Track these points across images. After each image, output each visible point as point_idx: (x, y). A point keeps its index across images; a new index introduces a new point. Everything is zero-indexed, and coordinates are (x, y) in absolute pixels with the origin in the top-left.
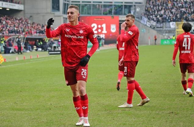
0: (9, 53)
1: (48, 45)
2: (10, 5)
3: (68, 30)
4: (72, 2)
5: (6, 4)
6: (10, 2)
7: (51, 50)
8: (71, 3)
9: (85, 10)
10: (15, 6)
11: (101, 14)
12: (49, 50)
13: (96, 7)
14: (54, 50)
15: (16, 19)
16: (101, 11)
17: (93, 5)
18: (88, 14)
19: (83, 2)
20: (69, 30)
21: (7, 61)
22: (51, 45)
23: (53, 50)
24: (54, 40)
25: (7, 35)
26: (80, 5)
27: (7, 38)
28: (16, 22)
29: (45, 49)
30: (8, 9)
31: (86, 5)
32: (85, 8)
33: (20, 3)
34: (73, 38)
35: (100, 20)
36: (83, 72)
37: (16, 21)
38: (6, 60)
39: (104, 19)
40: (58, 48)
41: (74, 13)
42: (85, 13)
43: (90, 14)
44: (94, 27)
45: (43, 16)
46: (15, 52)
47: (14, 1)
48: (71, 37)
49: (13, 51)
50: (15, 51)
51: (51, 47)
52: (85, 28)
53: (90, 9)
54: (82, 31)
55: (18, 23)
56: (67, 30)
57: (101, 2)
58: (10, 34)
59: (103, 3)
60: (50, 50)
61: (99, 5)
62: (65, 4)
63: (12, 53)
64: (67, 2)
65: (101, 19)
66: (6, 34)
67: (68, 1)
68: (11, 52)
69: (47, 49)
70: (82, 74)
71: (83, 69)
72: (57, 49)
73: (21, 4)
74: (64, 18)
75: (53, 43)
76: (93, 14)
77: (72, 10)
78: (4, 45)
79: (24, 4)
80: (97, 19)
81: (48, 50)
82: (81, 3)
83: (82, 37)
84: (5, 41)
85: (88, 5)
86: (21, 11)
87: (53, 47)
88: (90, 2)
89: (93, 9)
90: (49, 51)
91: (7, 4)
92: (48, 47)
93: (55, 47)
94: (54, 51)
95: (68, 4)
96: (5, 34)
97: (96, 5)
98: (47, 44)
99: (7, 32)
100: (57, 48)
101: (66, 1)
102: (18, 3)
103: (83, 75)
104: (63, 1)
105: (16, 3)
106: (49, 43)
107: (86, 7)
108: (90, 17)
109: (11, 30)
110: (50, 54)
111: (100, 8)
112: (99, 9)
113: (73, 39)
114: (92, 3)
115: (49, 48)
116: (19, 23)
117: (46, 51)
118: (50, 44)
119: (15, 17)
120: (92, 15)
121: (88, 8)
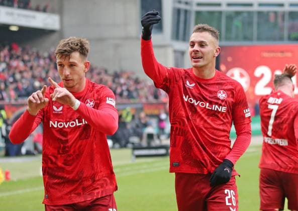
0: (18, 154)
1: (131, 131)
2: (19, 15)
3: (190, 85)
4: (199, 4)
5: (8, 14)
6: (19, 7)
7: (140, 144)
8: (195, 8)
9: (237, 27)
10: (34, 17)
11: (281, 39)
12: (133, 144)
13: (267, 20)
14: (149, 143)
15: (38, 57)
16: (282, 29)
17: (259, 13)
18: (246, 38)
19: (229, 5)
20: (193, 85)
21: (13, 177)
22: (139, 130)
23: (144, 143)
24: (147, 115)
25: (13, 102)
26: (220, 13)
27: (13, 112)
28: (38, 66)
29: (123, 142)
30: (14, 29)
31: (238, 13)
32: (237, 22)
33: (49, 9)
34: (200, 107)
35: (280, 55)
36: (229, 197)
37: (39, 62)
38: (10, 176)
39: (289, 55)
40: (159, 137)
41: (206, 45)
42: (237, 38)
43: (251, 39)
44: (262, 76)
45: (117, 46)
46: (35, 152)
47: (33, 4)
48: (196, 104)
49: (32, 148)
50: (36, 148)
51: (140, 136)
52: (230, 87)
53: (250, 24)
54: (224, 93)
55: (44, 68)
56: (188, 83)
57: (282, 5)
58: (21, 101)
59: (287, 8)
60: (136, 145)
61: (276, 13)
62: (178, 12)
63: (29, 153)
64: (183, 6)
65: (282, 52)
66: (10, 100)
67: (187, 3)
68: (24, 150)
69: (128, 142)
70: (227, 204)
71: (229, 191)
72: (156, 142)
73: (53, 12)
74: (175, 51)
75: (146, 125)
76: (259, 39)
77: (202, 37)
78: (4, 133)
79: (60, 11)
80: (272, 55)
81: (130, 145)
82: (224, 8)
83: (223, 109)
84: (8, 119)
85: (245, 15)
86: (52, 32)
87: (145, 136)
88: (251, 5)
89: (259, 24)
90: (135, 148)
91: (12, 14)
92: (130, 135)
93: (150, 136)
94: (149, 147)
95: (186, 11)
96: (7, 101)
97: (268, 13)
98: (129, 127)
99: (13, 93)
100: (155, 137)
101: (180, 2)
102: (45, 10)
103: (230, 204)
104: (174, 2)
105: (37, 9)
106: (134, 125)
107: (240, 18)
108: (249, 47)
109: (23, 88)
110: (138, 156)
111: (280, 20)
112: (276, 24)
113: (199, 110)
114: (256, 8)
115: (135, 140)
116: (46, 68)
117: (125, 146)
118: (137, 126)
119: (35, 50)
120: (255, 43)
121: (243, 23)
